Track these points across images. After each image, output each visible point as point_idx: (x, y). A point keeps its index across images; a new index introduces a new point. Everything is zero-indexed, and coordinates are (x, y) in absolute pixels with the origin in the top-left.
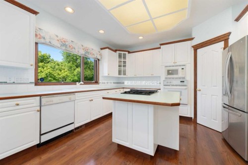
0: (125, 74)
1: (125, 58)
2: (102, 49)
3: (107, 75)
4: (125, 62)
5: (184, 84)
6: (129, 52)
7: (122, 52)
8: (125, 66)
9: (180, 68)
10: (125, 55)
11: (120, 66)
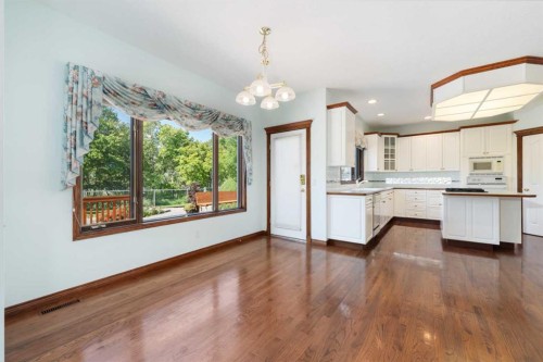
0: (393, 168)
1: (393, 144)
2: (366, 134)
3: (375, 170)
4: (393, 151)
5: (502, 181)
6: (399, 136)
7: (389, 136)
8: (393, 156)
9: (494, 162)
10: (393, 139)
11: (386, 156)
